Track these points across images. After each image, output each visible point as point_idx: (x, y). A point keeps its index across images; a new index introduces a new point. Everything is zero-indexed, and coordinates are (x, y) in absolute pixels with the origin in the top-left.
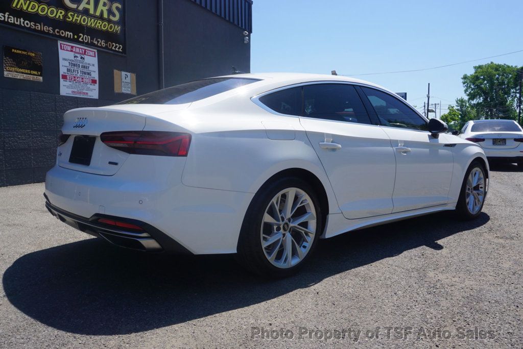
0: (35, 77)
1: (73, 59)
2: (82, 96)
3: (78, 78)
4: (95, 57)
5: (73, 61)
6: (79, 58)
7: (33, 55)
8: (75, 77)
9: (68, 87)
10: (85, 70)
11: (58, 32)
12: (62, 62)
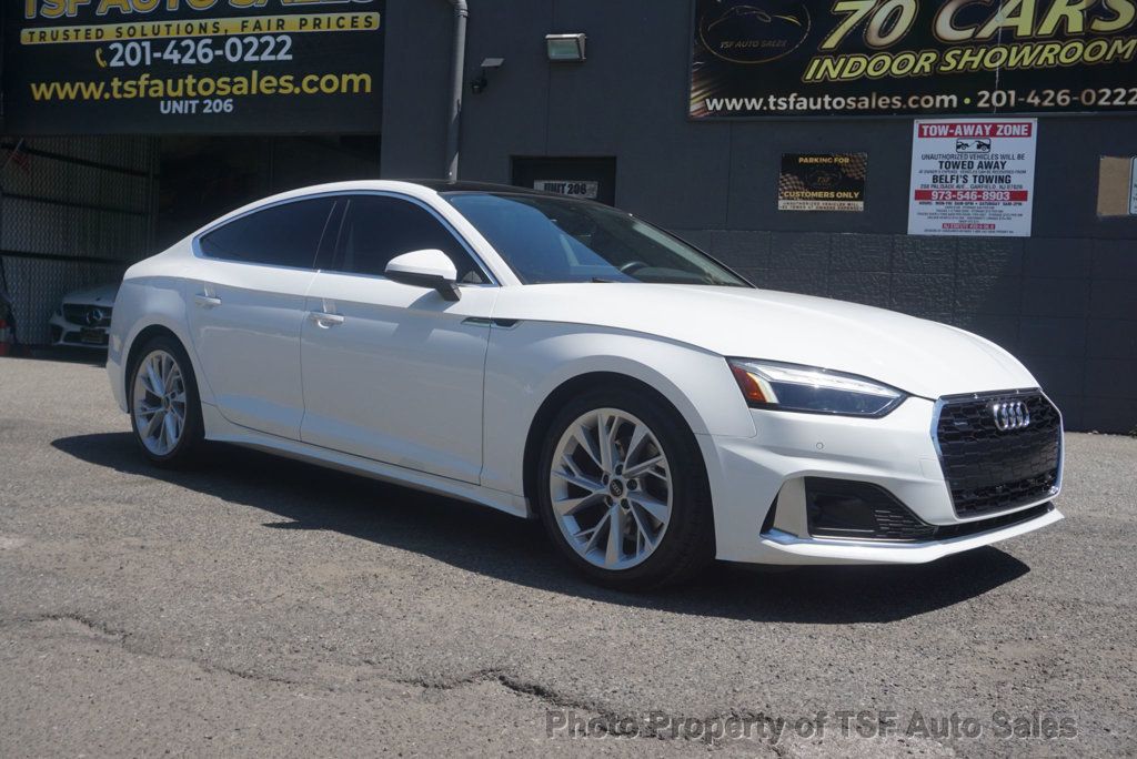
0: (846, 203)
1: (952, 150)
2: (973, 233)
3: (964, 192)
4: (1029, 135)
5: (952, 156)
6: (973, 148)
7: (847, 160)
8: (954, 193)
9: (932, 216)
10: (992, 173)
11: (914, 102)
12: (917, 163)
